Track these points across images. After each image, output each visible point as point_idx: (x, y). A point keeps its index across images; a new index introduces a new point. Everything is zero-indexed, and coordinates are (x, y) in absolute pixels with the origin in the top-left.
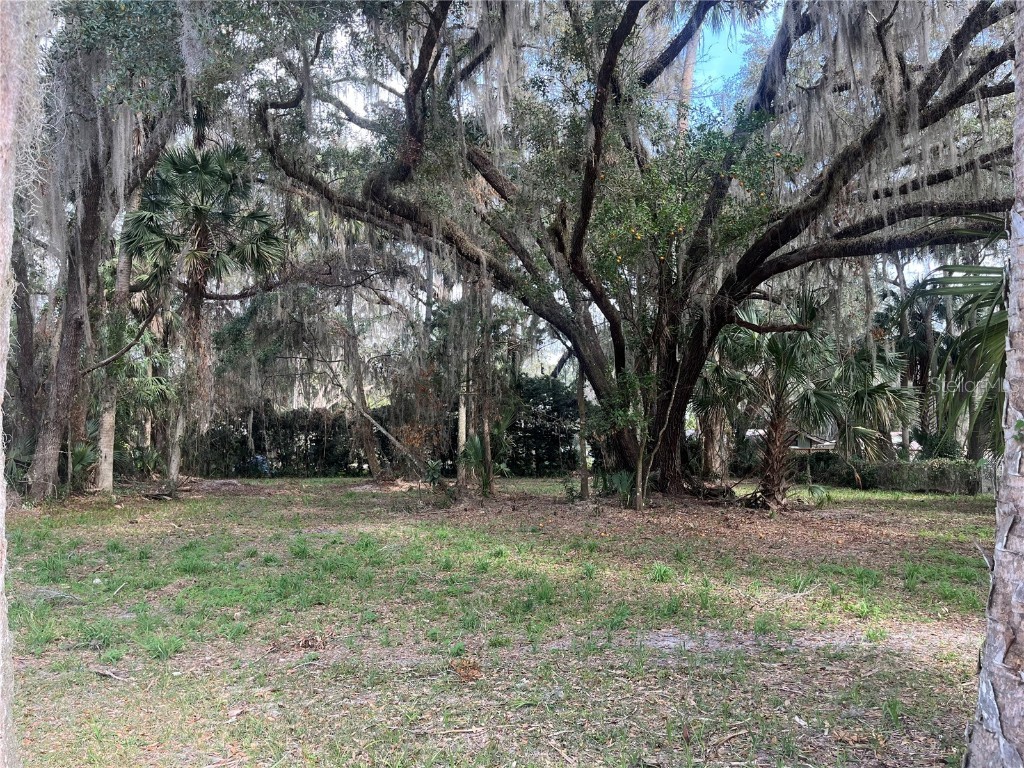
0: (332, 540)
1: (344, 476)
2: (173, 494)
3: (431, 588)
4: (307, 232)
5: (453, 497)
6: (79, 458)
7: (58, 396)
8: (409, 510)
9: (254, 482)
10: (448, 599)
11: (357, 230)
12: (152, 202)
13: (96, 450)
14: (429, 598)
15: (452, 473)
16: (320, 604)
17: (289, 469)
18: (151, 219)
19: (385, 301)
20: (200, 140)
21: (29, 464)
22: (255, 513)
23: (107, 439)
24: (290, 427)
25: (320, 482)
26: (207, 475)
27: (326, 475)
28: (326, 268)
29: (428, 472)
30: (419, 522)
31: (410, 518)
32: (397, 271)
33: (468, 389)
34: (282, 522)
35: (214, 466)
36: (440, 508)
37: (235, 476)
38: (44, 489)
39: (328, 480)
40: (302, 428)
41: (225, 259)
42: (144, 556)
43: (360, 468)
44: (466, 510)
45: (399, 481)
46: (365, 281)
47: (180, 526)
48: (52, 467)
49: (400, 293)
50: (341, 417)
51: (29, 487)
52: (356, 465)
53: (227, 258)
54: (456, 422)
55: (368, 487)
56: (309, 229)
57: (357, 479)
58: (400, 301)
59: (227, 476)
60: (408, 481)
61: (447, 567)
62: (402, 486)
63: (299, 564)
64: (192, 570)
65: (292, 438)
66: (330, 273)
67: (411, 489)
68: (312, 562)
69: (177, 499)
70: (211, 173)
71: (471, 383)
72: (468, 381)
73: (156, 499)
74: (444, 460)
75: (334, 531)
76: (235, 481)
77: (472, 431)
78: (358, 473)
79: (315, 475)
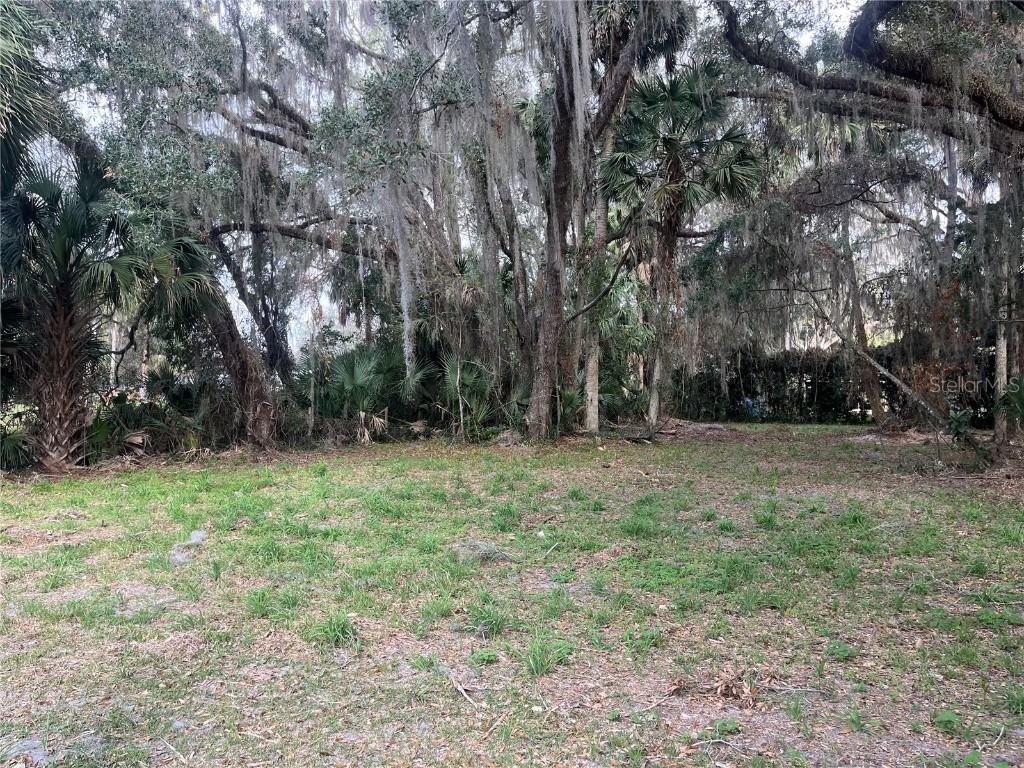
0: (810, 506)
1: (844, 423)
2: (652, 437)
3: (950, 605)
4: (792, 149)
5: (990, 459)
6: (569, 402)
7: (545, 343)
8: (921, 471)
9: (741, 427)
10: (979, 633)
11: (853, 135)
12: (626, 142)
13: (583, 393)
14: (948, 626)
15: (988, 423)
16: (773, 608)
17: (781, 412)
18: (624, 159)
19: (892, 218)
20: (670, 66)
21: (527, 406)
22: (729, 465)
23: (592, 383)
24: (781, 369)
25: (814, 429)
26: (696, 418)
27: (821, 421)
28: (815, 186)
29: (950, 424)
30: (936, 489)
31: (923, 482)
32: (906, 175)
33: (1010, 316)
34: (758, 478)
35: (704, 410)
36: (969, 472)
37: (724, 421)
38: (539, 429)
39: (824, 426)
40: (794, 370)
41: (696, 189)
42: (598, 508)
43: (864, 415)
44: (1008, 477)
45: (911, 432)
46: (863, 195)
47: (647, 474)
48: (545, 409)
49: (914, 208)
50: (837, 357)
51: (527, 427)
52: (858, 410)
53: (698, 188)
54: (992, 360)
55: (871, 438)
56: (796, 146)
57: (858, 428)
58: (913, 216)
59: (717, 420)
60: (923, 433)
61: (979, 571)
62: (915, 438)
63: (763, 536)
64: (636, 532)
65: (784, 381)
66: (820, 191)
67: (927, 442)
68: (778, 536)
69: (656, 444)
70: (681, 99)
71: (1014, 306)
72: (1009, 305)
73: (636, 442)
74: (976, 407)
75: (816, 495)
76: (721, 426)
77: (1016, 370)
78: (862, 420)
79: (810, 421)
